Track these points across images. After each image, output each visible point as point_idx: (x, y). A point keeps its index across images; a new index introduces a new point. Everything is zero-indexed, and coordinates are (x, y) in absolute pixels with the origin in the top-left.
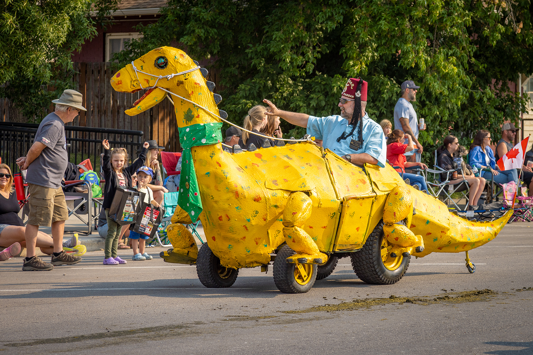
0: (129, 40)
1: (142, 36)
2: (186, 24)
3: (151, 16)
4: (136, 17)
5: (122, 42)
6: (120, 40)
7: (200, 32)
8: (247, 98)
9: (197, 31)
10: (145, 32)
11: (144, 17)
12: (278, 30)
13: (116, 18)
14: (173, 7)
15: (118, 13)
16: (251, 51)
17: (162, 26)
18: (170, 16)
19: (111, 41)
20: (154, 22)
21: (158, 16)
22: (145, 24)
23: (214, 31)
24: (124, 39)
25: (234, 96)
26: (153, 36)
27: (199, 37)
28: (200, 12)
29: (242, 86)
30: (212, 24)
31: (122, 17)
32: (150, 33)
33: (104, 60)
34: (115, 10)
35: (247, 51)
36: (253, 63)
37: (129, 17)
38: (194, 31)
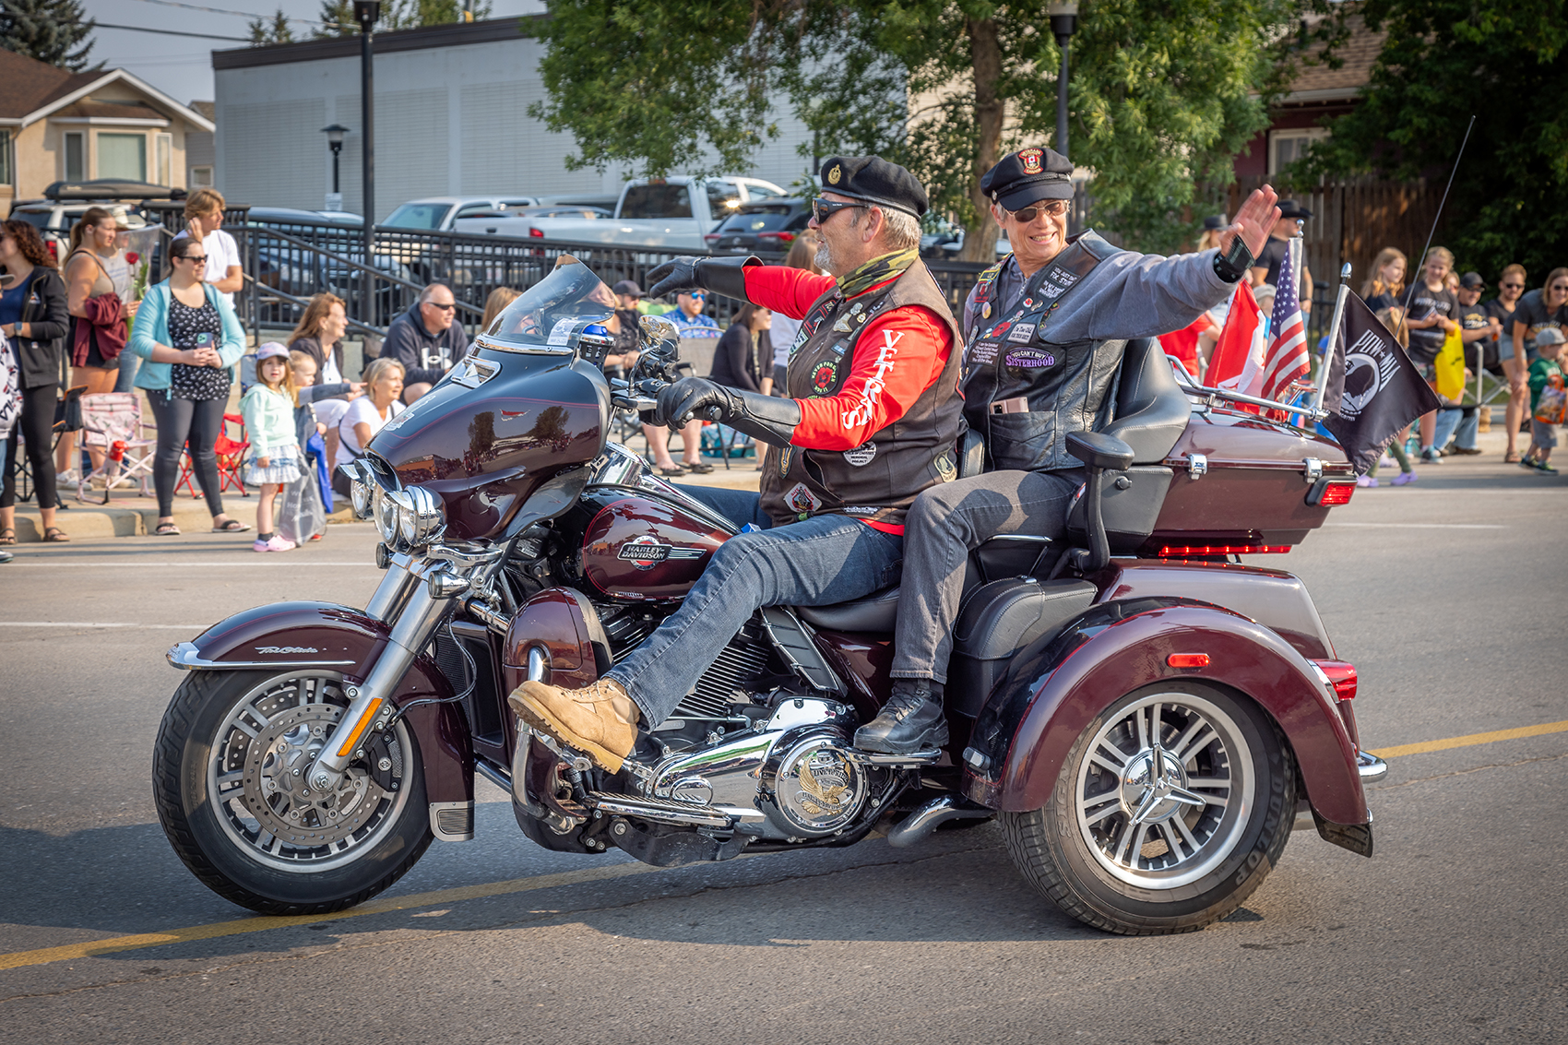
0: (1306, 140)
1: (1328, 133)
2: (1398, 110)
3: (1342, 102)
4: (1318, 104)
5: (1295, 145)
6: (1290, 141)
7: (1421, 122)
8: (1494, 229)
9: (1416, 120)
10: (1333, 128)
11: (1330, 103)
12: (1550, 119)
13: (1286, 106)
14: (1376, 87)
15: (1292, 98)
16: (1502, 152)
17: (1359, 119)
18: (1373, 101)
19: (1281, 143)
20: (1348, 111)
21: (1354, 101)
22: (1334, 114)
23: (1442, 121)
24: (1299, 140)
25: (1474, 224)
26: (1346, 136)
27: (1419, 131)
28: (1422, 91)
29: (1487, 210)
30: (1441, 110)
31: (1295, 105)
32: (1340, 129)
33: (1267, 171)
34: (1287, 93)
35: (1498, 153)
36: (1508, 172)
37: (1307, 104)
38: (1410, 122)
